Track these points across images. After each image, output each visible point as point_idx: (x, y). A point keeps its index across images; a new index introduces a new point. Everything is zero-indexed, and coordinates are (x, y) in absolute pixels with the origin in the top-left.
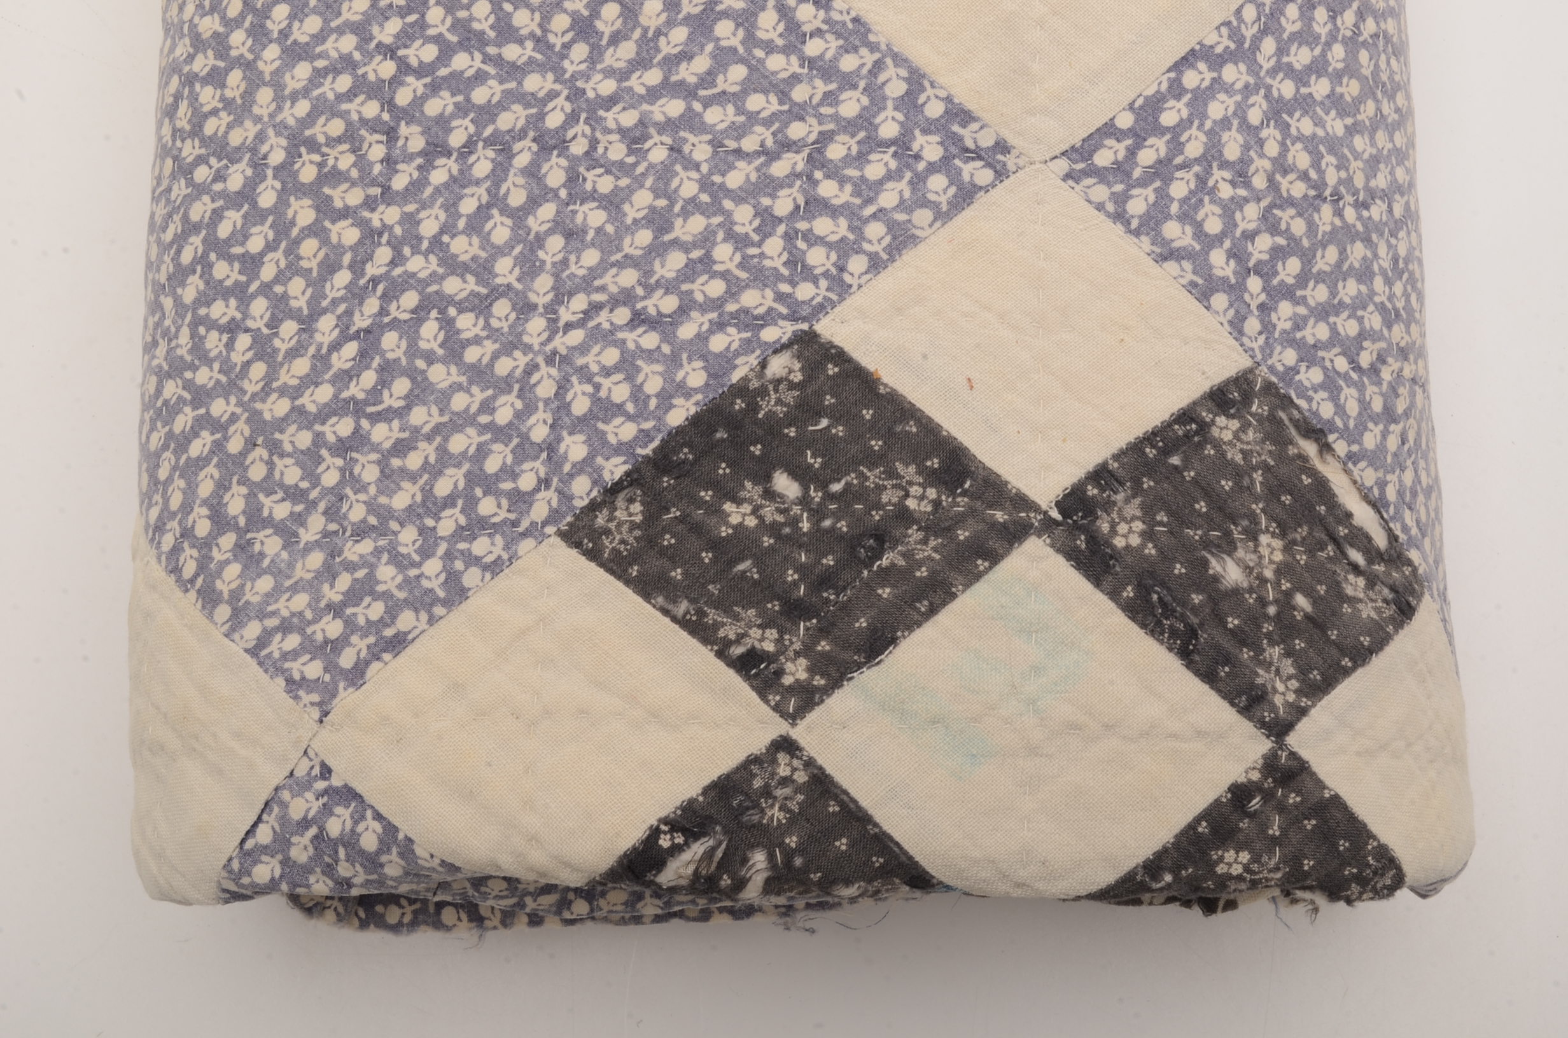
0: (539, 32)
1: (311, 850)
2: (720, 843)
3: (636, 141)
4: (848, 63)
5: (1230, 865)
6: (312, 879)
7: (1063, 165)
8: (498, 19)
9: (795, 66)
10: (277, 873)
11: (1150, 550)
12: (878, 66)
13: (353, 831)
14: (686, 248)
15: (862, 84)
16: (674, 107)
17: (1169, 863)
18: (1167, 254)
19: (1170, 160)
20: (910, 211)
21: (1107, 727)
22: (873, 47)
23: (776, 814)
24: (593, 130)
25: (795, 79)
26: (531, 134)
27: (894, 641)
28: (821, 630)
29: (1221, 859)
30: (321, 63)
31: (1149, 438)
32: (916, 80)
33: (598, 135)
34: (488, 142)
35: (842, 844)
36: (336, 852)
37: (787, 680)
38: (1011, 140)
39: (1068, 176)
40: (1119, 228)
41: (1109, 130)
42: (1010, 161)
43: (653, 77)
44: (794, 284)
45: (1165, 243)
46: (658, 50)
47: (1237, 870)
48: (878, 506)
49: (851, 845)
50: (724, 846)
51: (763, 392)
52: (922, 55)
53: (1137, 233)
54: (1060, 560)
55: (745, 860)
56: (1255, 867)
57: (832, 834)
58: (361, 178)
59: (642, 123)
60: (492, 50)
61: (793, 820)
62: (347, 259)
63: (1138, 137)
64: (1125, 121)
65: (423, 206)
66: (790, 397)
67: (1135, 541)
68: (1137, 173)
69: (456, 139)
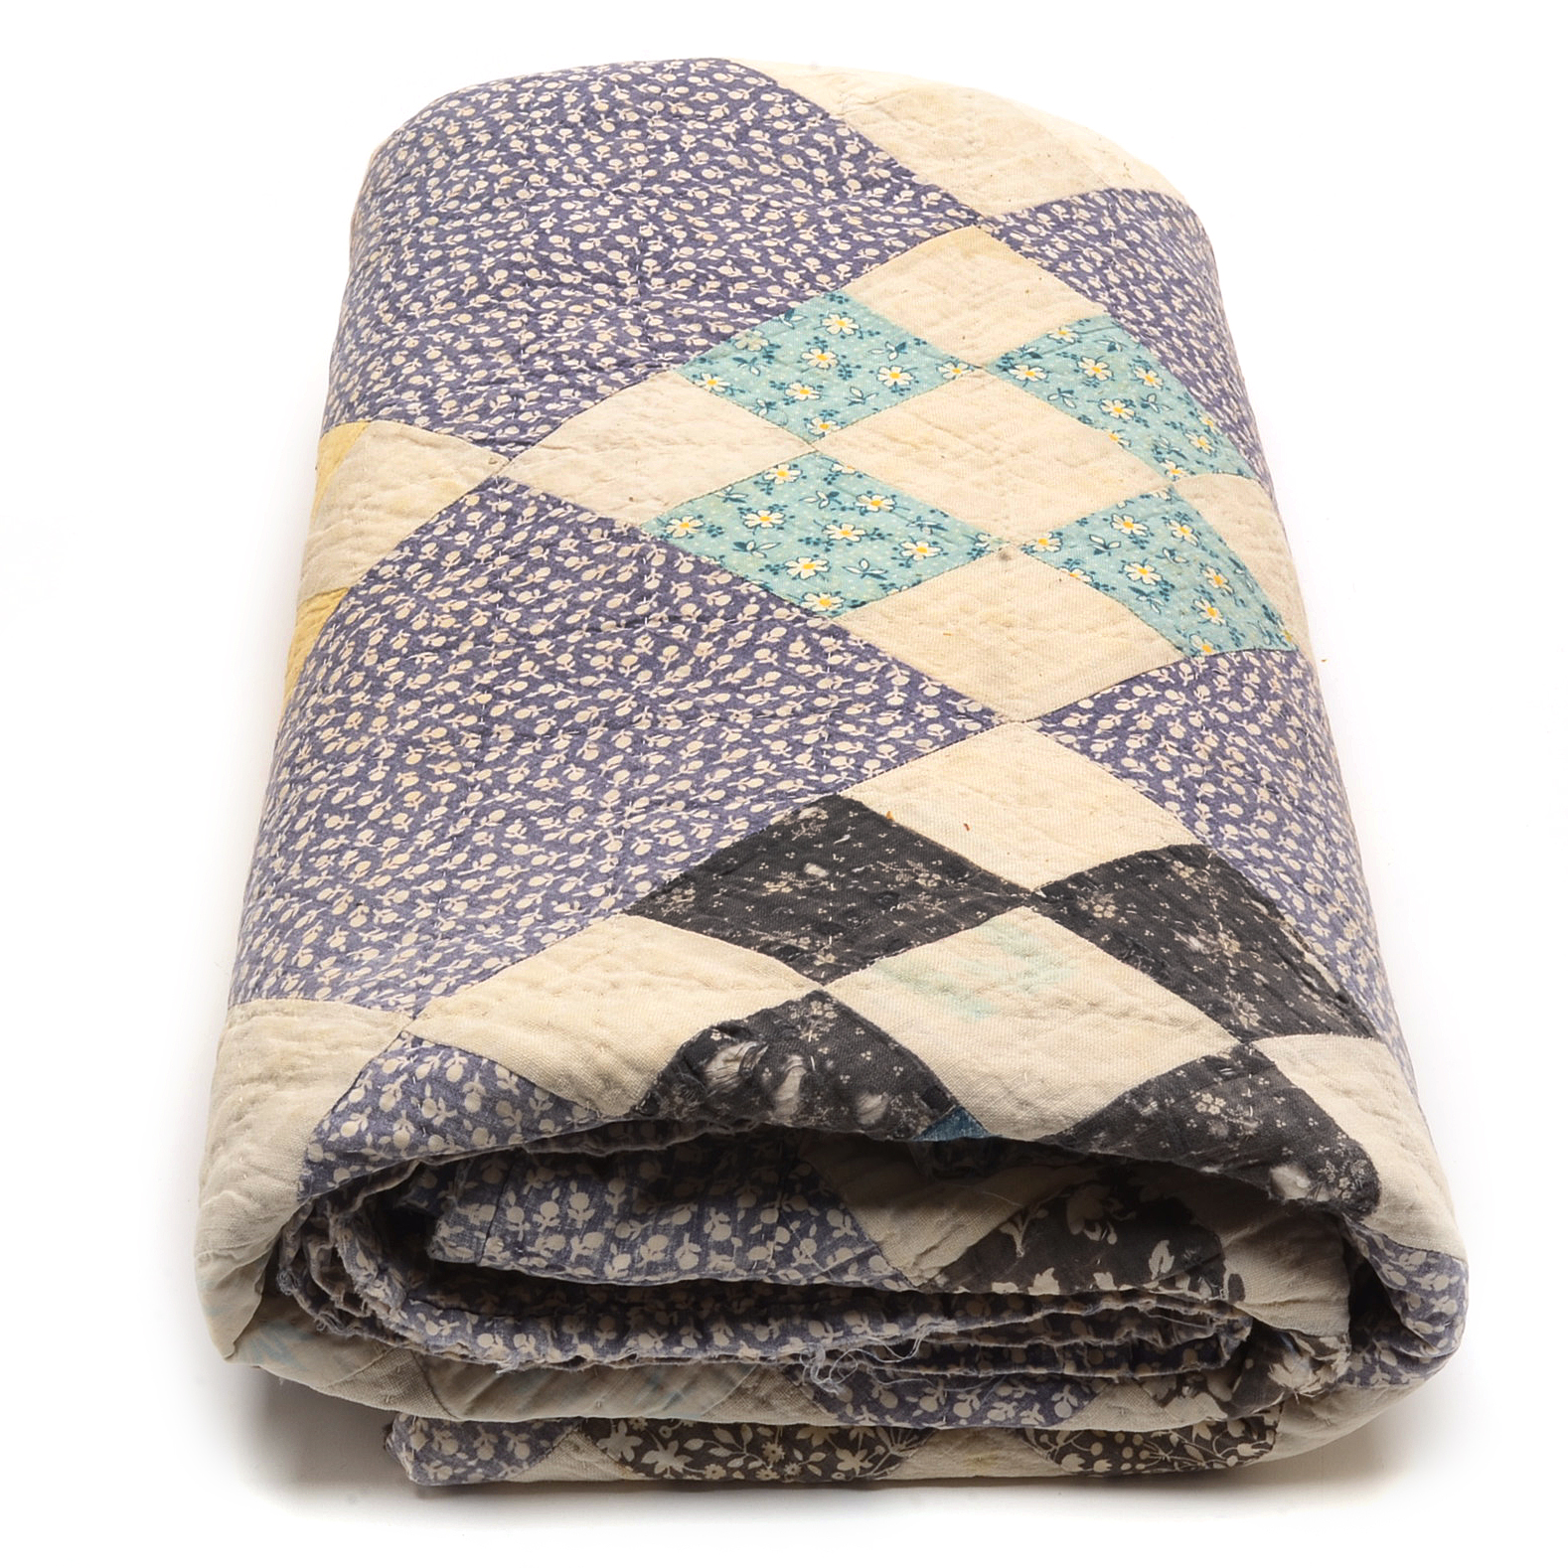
0: (611, 667)
1: (399, 1095)
2: (762, 1047)
3: (689, 718)
4: (861, 667)
5: (1208, 1105)
6: (396, 1126)
7: (1039, 724)
8: (578, 663)
9: (819, 669)
10: (364, 1126)
11: (1122, 920)
12: (886, 669)
13: (441, 1068)
14: (731, 767)
15: (873, 678)
16: (723, 698)
17: (1152, 1090)
18: (1126, 774)
19: (1126, 728)
20: (915, 739)
21: (1093, 1005)
22: (881, 659)
23: (810, 1036)
24: (655, 714)
25: (819, 676)
26: (604, 721)
27: (909, 946)
28: (846, 940)
29: (1200, 1099)
30: (428, 699)
31: (1120, 862)
32: (916, 677)
33: (659, 717)
34: (566, 730)
35: (867, 1056)
36: (423, 1090)
37: (818, 963)
38: (994, 708)
39: (1041, 730)
40: (1086, 758)
41: (1074, 708)
42: (995, 720)
43: (706, 684)
44: (820, 775)
45: (1123, 768)
46: (709, 669)
47: (1214, 1110)
48: (893, 882)
49: (875, 1056)
50: (765, 1050)
51: (797, 827)
52: (919, 664)
53: (1101, 761)
54: (1048, 919)
55: (784, 1060)
56: (1232, 1111)
57: (859, 1047)
58: (459, 757)
59: (696, 707)
60: (571, 681)
61: (825, 1039)
62: (444, 800)
63: (1098, 713)
64: (1088, 704)
65: (511, 767)
66: (818, 828)
67: (1110, 915)
68: (1097, 732)
69: (541, 729)
